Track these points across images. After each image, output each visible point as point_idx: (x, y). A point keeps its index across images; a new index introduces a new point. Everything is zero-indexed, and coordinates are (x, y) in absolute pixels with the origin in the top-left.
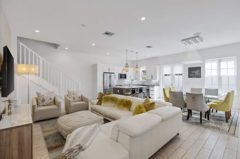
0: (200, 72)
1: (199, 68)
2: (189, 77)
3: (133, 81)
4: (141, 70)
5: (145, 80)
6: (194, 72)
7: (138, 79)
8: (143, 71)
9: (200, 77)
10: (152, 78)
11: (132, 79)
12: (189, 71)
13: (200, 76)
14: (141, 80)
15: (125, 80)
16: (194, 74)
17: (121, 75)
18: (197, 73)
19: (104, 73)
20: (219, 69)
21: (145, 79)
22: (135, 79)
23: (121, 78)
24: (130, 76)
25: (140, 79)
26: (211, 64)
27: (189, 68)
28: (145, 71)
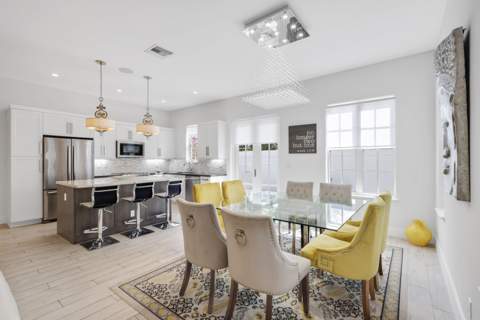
0: (315, 138)
1: (313, 127)
2: (290, 152)
4: (188, 134)
6: (302, 137)
7: (181, 158)
9: (315, 152)
10: (207, 153)
12: (290, 135)
13: (313, 149)
15: (137, 160)
16: (301, 141)
17: (122, 145)
18: (306, 139)
19: (44, 136)
20: (357, 129)
22: (175, 158)
23: (122, 153)
24: (159, 150)
25: (185, 158)
26: (340, 117)
27: (290, 128)
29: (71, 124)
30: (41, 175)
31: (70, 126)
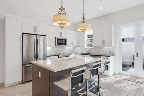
3: (75, 48)
4: (86, 34)
5: (92, 48)
7: (82, 46)
8: (89, 36)
10: (103, 43)
11: (74, 45)
14: (86, 47)
15: (65, 47)
17: (58, 39)
19: (23, 33)
21: (91, 46)
22: (78, 46)
23: (58, 44)
24: (72, 42)
25: (84, 47)
28: (92, 36)
29: (36, 27)
30: (21, 55)
31: (35, 28)
